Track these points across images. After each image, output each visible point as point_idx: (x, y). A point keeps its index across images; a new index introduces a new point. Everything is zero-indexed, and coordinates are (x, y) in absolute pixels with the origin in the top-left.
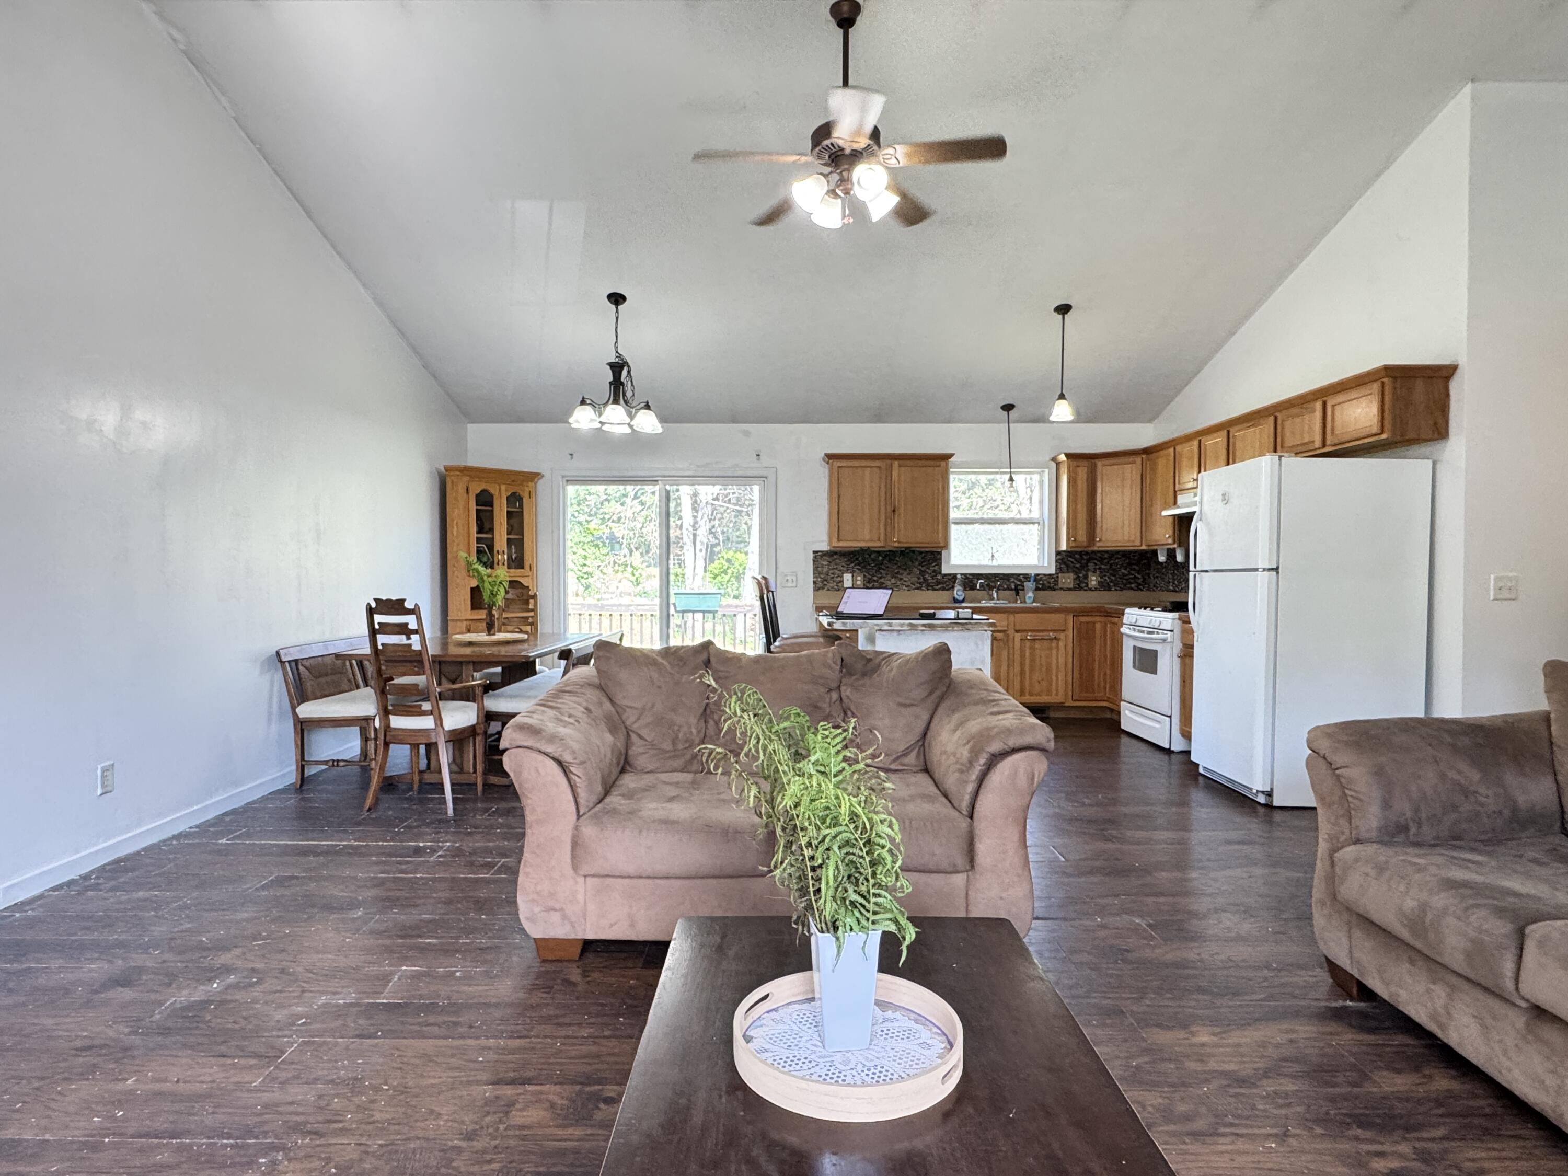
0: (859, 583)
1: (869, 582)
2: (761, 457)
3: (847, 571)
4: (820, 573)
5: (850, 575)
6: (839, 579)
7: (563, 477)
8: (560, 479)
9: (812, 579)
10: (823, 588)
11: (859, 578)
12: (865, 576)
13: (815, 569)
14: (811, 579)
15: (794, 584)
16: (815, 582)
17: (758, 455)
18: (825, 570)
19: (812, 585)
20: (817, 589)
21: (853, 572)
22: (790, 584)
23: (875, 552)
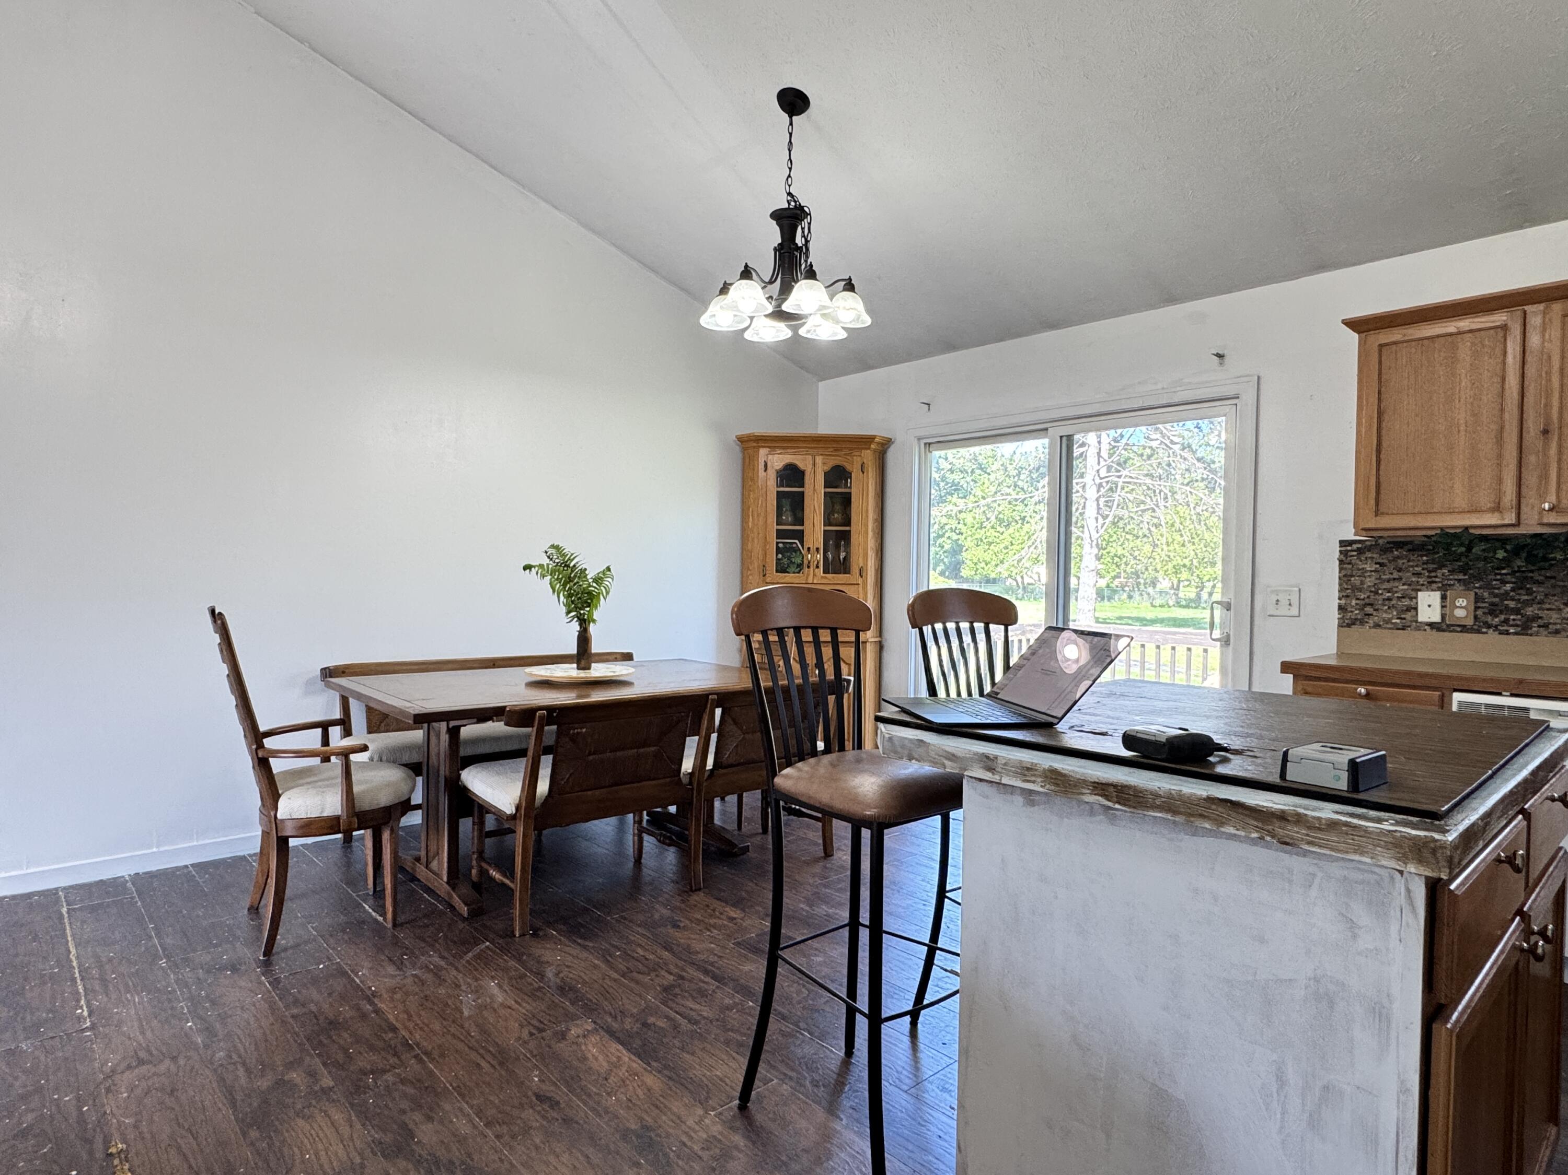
0: (1460, 613)
1: (1492, 613)
2: (1227, 359)
3: (1430, 585)
4: (1355, 589)
5: (1437, 595)
6: (1406, 602)
7: (919, 439)
8: (915, 443)
9: (1337, 602)
10: (1362, 622)
11: (1461, 602)
12: (1478, 599)
13: (1345, 578)
14: (1334, 602)
15: (1294, 611)
16: (1341, 608)
17: (1220, 356)
18: (1369, 582)
19: (1335, 615)
20: (1347, 622)
21: (1444, 589)
22: (1284, 610)
23: (1484, 538)
